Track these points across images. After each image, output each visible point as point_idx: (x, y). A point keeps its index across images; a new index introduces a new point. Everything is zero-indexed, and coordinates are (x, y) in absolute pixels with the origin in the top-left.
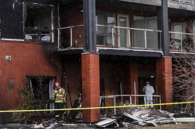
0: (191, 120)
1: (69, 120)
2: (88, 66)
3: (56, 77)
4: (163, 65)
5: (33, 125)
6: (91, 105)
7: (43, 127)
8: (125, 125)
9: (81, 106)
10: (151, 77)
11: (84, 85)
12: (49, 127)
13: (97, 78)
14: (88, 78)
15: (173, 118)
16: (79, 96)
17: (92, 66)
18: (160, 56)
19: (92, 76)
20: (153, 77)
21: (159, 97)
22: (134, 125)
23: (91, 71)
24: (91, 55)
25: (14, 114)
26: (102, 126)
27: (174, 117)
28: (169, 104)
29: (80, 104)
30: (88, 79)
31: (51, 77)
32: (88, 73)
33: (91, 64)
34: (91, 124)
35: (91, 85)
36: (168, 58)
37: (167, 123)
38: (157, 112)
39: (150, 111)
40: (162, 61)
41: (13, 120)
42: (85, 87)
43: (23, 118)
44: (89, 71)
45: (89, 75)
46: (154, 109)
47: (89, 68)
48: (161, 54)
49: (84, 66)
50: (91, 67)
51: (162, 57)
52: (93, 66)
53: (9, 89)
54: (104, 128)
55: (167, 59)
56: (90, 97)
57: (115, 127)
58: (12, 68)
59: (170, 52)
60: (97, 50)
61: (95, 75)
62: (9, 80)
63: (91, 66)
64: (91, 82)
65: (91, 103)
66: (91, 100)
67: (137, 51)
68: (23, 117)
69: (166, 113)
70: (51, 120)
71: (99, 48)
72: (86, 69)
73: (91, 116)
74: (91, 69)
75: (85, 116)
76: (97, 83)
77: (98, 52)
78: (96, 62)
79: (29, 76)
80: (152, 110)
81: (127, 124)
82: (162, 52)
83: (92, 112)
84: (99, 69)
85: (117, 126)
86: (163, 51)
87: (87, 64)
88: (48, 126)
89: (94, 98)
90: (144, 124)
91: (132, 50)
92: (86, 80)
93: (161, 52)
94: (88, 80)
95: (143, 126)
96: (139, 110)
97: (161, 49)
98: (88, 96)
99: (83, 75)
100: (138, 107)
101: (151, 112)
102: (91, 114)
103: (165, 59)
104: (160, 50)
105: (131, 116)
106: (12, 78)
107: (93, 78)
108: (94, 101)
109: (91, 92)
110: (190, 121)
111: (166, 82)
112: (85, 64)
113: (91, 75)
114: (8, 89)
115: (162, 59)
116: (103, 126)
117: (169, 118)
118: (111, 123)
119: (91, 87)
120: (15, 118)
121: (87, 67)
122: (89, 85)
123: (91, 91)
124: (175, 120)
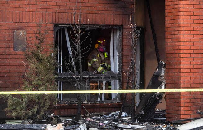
1: (138, 116)
2: (177, 3)
3: (122, 26)
5: (43, 126)
6: (182, 86)
11: (169, 44)
13: (197, 29)
14: (176, 29)
16: (160, 66)
23: (182, 13)
25: (10, 102)
29: (162, 82)
31: (111, 25)
32: (176, 18)
41: (9, 114)
42: (171, 48)
43: (33, 110)
45: (179, 21)
49: (170, 3)
52: (188, 3)
53: (15, 51)
56: (180, 69)
58: (21, 6)
61: (192, 21)
62: (15, 31)
64: (182, 36)
65: (182, 82)
66: (181, 74)
68: (33, 106)
70: (110, 115)
72: (173, 10)
73: (182, 109)
74: (181, 10)
75: (171, 108)
79: (60, 23)
83: (182, 101)
84: (202, 10)
88: (74, 129)
89: (189, 71)
92: (173, 33)
94: (176, 32)
98: (175, 66)
99: (168, 23)
102: (182, 105)
106: (21, 28)
107: (188, 29)
108: (189, 78)
113: (181, 21)
114: (12, 50)
120: (14, 109)
121: (176, 6)
122: (178, 44)
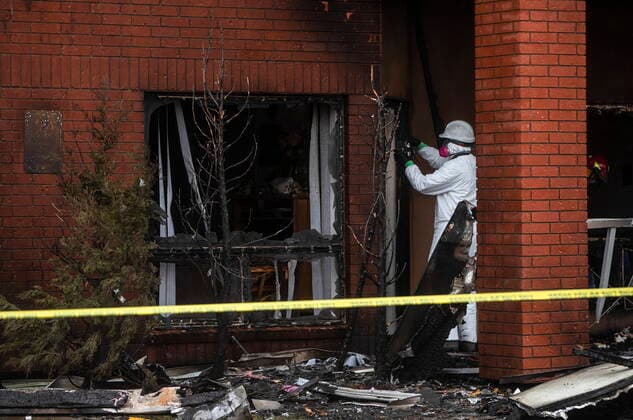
1: (396, 364)
2: (509, 27)
3: (345, 97)
5: (116, 395)
6: (525, 273)
7: (176, 409)
9: (469, 278)
12: (216, 409)
13: (569, 104)
14: (506, 104)
16: (460, 215)
19: (534, 93)
23: (524, 59)
26: (549, 413)
29: (464, 263)
30: (506, 111)
31: (313, 95)
32: (508, 72)
33: (523, 16)
35: (524, 149)
41: (12, 361)
42: (491, 161)
43: (85, 347)
45: (516, 82)
47: (515, 43)
49: (489, 29)
50: (524, 37)
52: (542, 27)
53: (28, 172)
56: (520, 223)
58: (45, 39)
62: (29, 115)
64: (524, 127)
65: (525, 262)
66: (524, 239)
68: (85, 338)
70: (312, 361)
72: (499, 51)
73: (526, 341)
74: (523, 48)
75: (493, 338)
79: (163, 88)
83: (526, 318)
84: (583, 49)
87: (506, 17)
88: (210, 404)
89: (545, 228)
92: (498, 116)
94: (508, 115)
98: (505, 216)
99: (484, 86)
102: (526, 330)
106: (47, 105)
107: (542, 104)
108: (546, 250)
112: (489, 19)
113: (523, 82)
114: (21, 170)
116: (554, 414)
119: (523, 160)
121: (506, 38)
122: (512, 149)
123: (524, 183)
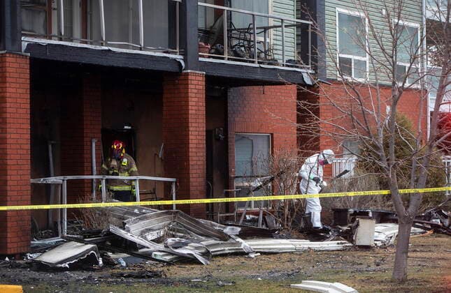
0: (283, 246)
4: (183, 95)
8: (117, 259)
10: (126, 127)
15: (239, 240)
17: (12, 90)
18: (175, 69)
19: (12, 121)
20: (130, 128)
21: (172, 182)
22: (141, 260)
24: (9, 59)
26: (60, 265)
27: (244, 238)
28: (197, 201)
33: (7, 85)
34: (7, 259)
35: (8, 146)
36: (196, 75)
37: (224, 255)
38: (191, 225)
39: (168, 222)
40: (180, 82)
44: (3, 105)
46: (182, 215)
47: (4, 97)
48: (179, 62)
50: (8, 95)
51: (181, 72)
54: (65, 269)
55: (193, 78)
57: (95, 267)
59: (200, 59)
60: (24, 45)
63: (8, 90)
67: (121, 53)
69: (213, 225)
71: (27, 39)
76: (25, 141)
77: (25, 52)
78: (21, 81)
80: (175, 217)
81: (124, 259)
82: (182, 57)
85: (97, 263)
86: (184, 54)
90: (168, 258)
91: (110, 50)
93: (178, 57)
95: (169, 263)
96: (140, 219)
97: (178, 50)
100: (136, 211)
101: (170, 224)
103: (190, 77)
104: (175, 53)
105: (129, 234)
109: (8, 167)
110: (280, 249)
111: (190, 142)
115: (182, 77)
116: (63, 265)
117: (226, 240)
118: (83, 254)
119: (8, 151)
123: (8, 162)
124: (246, 244)
